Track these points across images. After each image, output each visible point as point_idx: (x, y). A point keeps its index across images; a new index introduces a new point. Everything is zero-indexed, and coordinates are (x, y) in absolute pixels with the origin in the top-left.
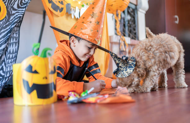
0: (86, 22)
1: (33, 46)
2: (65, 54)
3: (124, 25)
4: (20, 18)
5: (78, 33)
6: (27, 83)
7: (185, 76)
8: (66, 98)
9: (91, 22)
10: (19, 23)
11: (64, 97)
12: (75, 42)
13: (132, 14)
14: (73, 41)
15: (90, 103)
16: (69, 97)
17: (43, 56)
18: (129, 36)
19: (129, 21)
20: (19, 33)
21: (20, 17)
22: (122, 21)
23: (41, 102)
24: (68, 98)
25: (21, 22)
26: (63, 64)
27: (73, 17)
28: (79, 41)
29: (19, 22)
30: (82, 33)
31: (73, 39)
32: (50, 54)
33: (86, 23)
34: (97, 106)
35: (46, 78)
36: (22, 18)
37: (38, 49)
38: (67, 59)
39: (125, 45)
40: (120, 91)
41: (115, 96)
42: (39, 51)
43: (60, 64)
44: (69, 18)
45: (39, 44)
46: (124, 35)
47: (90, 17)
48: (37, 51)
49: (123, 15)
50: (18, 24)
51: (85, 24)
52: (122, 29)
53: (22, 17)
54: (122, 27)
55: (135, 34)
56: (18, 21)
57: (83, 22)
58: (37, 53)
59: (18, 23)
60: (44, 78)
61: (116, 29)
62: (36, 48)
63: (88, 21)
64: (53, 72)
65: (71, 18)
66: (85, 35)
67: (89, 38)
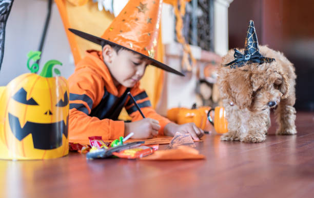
0: (128, 20)
1: (28, 56)
2: (97, 73)
3: (191, 26)
4: (6, 7)
5: (115, 37)
6: (17, 120)
7: (295, 116)
8: (84, 148)
9: (137, 19)
10: (5, 15)
11: (81, 147)
12: (110, 55)
13: (205, 6)
14: (107, 53)
15: (126, 159)
16: (90, 147)
17: (45, 74)
18: (199, 45)
19: (199, 19)
20: (4, 32)
21: (6, 4)
22: (188, 19)
23: (41, 154)
24: (88, 150)
25: (7, 13)
26: (93, 90)
27: (100, 8)
28: (117, 51)
29: (5, 13)
30: (121, 38)
31: (107, 50)
32: (57, 71)
33: (128, 22)
34: (138, 164)
35: (51, 113)
36: (11, 7)
37: (38, 62)
38: (100, 82)
39: (190, 60)
40: (180, 140)
41: (170, 148)
42: (39, 66)
43: (87, 91)
44: (94, 9)
45: (39, 53)
46: (190, 43)
47: (136, 11)
48: (37, 65)
49: (189, 8)
50: (2, 16)
51: (126, 24)
52: (186, 33)
53: (10, 5)
54: (187, 29)
55: (209, 41)
56: (3, 10)
57: (124, 20)
58: (35, 69)
59: (2, 14)
60: (46, 113)
61: (176, 32)
62: (34, 60)
63: (132, 18)
64: (63, 103)
65: (97, 9)
66: (128, 42)
67: (133, 47)
